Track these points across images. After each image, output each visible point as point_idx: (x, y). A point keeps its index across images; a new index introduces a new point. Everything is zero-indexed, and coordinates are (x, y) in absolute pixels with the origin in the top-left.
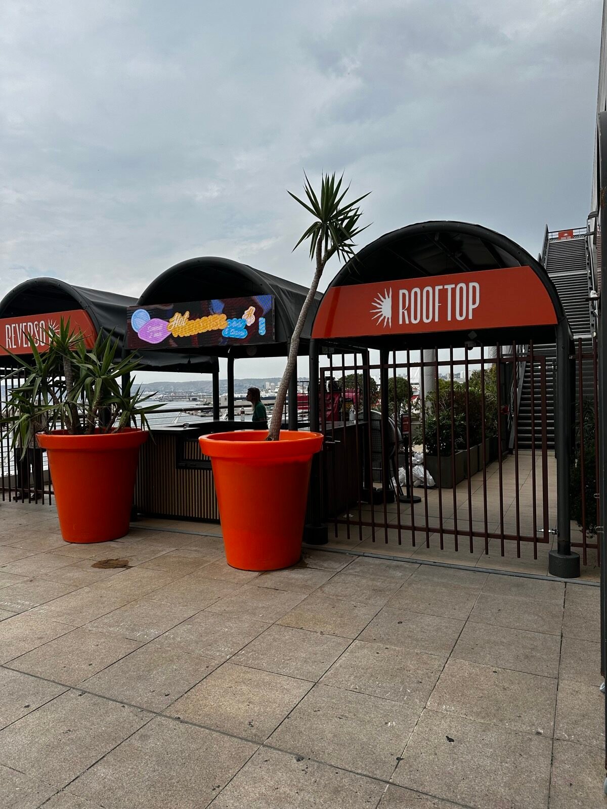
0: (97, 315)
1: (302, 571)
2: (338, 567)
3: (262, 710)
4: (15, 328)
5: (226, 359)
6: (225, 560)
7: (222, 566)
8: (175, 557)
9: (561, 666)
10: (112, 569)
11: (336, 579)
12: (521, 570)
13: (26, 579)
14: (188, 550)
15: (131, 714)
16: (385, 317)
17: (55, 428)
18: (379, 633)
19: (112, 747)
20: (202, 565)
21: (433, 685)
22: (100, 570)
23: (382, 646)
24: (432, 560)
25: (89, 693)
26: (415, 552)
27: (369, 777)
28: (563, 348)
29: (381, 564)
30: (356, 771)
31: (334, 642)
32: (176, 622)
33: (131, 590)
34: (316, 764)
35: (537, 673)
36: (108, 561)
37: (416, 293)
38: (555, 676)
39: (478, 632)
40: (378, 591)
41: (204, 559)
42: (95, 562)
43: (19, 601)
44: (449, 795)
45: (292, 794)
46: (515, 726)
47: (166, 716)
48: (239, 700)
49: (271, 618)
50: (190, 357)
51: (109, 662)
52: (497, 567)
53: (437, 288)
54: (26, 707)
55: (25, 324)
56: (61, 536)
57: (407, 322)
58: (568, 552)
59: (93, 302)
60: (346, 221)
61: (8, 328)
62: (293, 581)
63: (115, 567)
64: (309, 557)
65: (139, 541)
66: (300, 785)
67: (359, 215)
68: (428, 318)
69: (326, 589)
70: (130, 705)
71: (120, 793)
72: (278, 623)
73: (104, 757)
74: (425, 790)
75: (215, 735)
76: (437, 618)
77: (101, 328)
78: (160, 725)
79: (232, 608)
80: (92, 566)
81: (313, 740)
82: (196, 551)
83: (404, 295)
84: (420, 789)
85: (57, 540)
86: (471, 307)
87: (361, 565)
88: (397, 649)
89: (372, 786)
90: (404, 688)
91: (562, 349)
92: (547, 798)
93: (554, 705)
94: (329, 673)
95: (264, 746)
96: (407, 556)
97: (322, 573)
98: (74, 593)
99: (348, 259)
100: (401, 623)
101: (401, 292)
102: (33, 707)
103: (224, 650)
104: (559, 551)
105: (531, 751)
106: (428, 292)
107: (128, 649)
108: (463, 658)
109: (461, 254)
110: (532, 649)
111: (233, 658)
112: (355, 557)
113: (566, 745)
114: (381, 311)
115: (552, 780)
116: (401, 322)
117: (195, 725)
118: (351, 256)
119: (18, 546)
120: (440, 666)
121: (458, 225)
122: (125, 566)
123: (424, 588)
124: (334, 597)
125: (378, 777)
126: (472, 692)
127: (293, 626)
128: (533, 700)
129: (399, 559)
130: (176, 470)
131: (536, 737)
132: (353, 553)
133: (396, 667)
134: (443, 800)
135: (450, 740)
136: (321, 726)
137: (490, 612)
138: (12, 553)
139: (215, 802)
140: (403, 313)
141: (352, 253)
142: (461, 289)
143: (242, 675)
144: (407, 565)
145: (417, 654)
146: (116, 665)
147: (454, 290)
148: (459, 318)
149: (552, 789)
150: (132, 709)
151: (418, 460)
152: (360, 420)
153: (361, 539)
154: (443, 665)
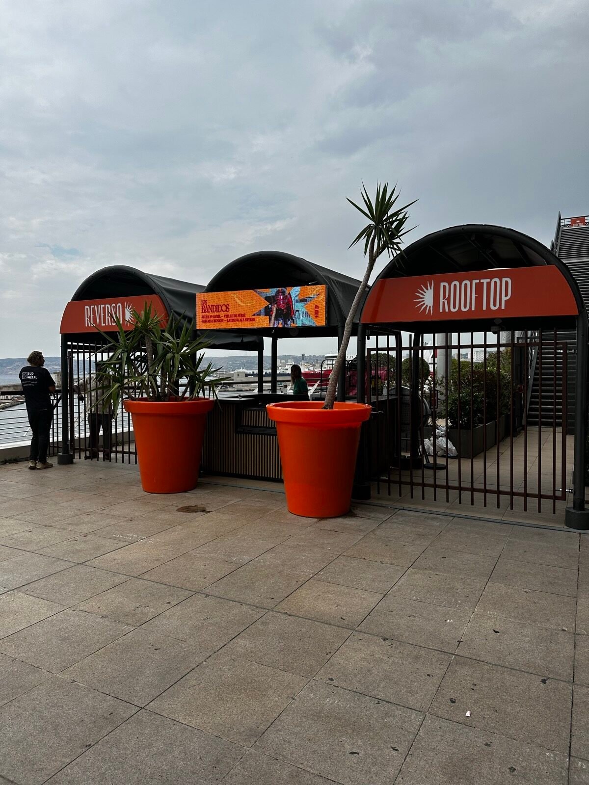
0: (169, 300)
1: (354, 519)
2: (383, 517)
3: (348, 610)
4: (94, 309)
5: (271, 339)
6: (286, 508)
7: (285, 513)
8: (243, 505)
9: (578, 590)
10: (194, 513)
11: (384, 525)
12: (541, 523)
13: (126, 519)
14: (253, 500)
15: (249, 610)
16: (427, 305)
17: (142, 396)
18: (428, 564)
19: (244, 628)
20: (268, 512)
21: (478, 599)
22: (185, 513)
23: (432, 573)
24: (464, 514)
25: (212, 596)
26: (448, 508)
27: (439, 651)
28: (583, 335)
29: (420, 516)
30: (429, 647)
31: (393, 569)
32: (262, 552)
33: (217, 528)
34: (398, 643)
35: (559, 594)
36: (189, 507)
37: (455, 285)
38: (574, 596)
39: (509, 565)
40: (421, 535)
41: (268, 507)
42: (178, 508)
43: (128, 535)
44: (500, 663)
45: (385, 658)
46: (545, 625)
47: (276, 612)
48: (328, 603)
49: (338, 552)
50: (243, 336)
51: (219, 576)
52: (520, 521)
53: (474, 282)
54: (167, 603)
55: (104, 306)
56: (141, 487)
57: (447, 310)
58: (583, 509)
59: (164, 288)
60: (396, 223)
61: (87, 309)
62: (348, 526)
63: (197, 512)
64: (357, 509)
65: (208, 493)
66: (389, 654)
67: (407, 218)
68: (465, 307)
69: (377, 532)
70: (246, 604)
71: (260, 654)
72: (345, 554)
73: (239, 634)
74: (482, 659)
75: (317, 623)
76: (474, 555)
77: (172, 311)
78: (273, 616)
79: (303, 543)
80: (177, 510)
81: (392, 629)
82: (259, 501)
83: (444, 287)
84: (478, 659)
85: (138, 491)
86: (504, 298)
87: (403, 517)
88: (445, 575)
89: (443, 656)
90: (455, 600)
91: (581, 336)
92: (572, 667)
93: (575, 614)
94: (393, 589)
95: (356, 631)
96: (442, 510)
97: (371, 521)
98: (170, 530)
99: (395, 255)
100: (445, 558)
101: (442, 284)
102: (174, 603)
103: (306, 572)
104: (574, 508)
105: (559, 640)
106: (466, 285)
107: (230, 568)
108: (499, 582)
109: (491, 250)
110: (555, 578)
111: (315, 576)
112: (397, 510)
113: (585, 638)
114: (424, 301)
115: (576, 657)
116: (441, 310)
117: (300, 617)
118: (398, 252)
119: (107, 495)
120: (481, 587)
121: (494, 228)
122: (204, 510)
123: (459, 534)
124: (385, 538)
125: (446, 651)
126: (509, 604)
127: (357, 557)
128: (558, 610)
129: (434, 512)
130: (234, 434)
131: (562, 632)
132: (395, 507)
133: (447, 587)
134: (496, 665)
135: (497, 632)
136: (396, 621)
137: (517, 552)
138: (105, 500)
139: (330, 661)
140: (444, 302)
141: (400, 249)
142: (495, 283)
143: (326, 588)
144: (441, 517)
145: (462, 578)
146: (225, 579)
147: (489, 284)
148: (493, 308)
149: (575, 661)
150: (249, 606)
151: (442, 433)
152: (392, 395)
153: (400, 496)
154: (484, 586)
